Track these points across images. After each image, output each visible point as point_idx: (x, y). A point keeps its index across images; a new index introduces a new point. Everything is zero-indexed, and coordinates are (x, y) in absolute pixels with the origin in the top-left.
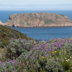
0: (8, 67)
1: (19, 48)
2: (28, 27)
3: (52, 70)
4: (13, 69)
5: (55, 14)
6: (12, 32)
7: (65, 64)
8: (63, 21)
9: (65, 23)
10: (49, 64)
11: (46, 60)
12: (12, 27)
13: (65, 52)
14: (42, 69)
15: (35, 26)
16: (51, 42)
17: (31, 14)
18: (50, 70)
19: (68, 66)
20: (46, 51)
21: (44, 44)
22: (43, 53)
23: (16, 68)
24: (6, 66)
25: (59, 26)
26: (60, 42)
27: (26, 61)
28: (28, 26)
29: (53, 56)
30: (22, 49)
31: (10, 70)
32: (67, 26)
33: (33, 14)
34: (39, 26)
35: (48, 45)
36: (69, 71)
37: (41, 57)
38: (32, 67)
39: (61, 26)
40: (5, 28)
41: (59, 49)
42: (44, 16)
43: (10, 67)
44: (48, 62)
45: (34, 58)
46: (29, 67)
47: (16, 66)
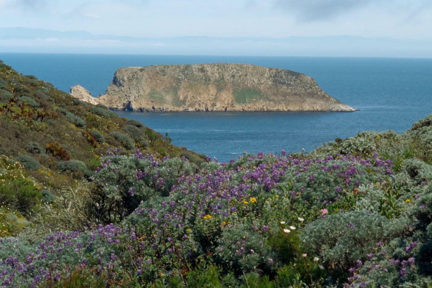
0: (89, 250)
1: (132, 183)
2: (177, 111)
3: (237, 260)
4: (108, 257)
5: (270, 69)
6: (121, 126)
7: (281, 241)
8: (295, 94)
9: (304, 101)
10: (228, 242)
11: (220, 228)
12: (124, 109)
13: (286, 200)
14: (205, 258)
15: (201, 108)
16: (239, 165)
17: (187, 67)
18: (231, 263)
19: (291, 249)
20: (222, 197)
21: (218, 175)
22: (210, 203)
23: (116, 253)
24: (85, 246)
25: (284, 111)
26: (272, 168)
27: (150, 230)
28: (176, 109)
29: (244, 215)
30: (143, 187)
31: (97, 259)
32: (309, 111)
33: (195, 67)
34: (215, 109)
35: (230, 178)
36: (295, 265)
37: (204, 215)
38: (170, 250)
39: (289, 111)
40: (97, 113)
41: (267, 189)
42: (233, 76)
43: (99, 247)
44: (225, 234)
45: (178, 219)
46: (160, 250)
47: (117, 246)
